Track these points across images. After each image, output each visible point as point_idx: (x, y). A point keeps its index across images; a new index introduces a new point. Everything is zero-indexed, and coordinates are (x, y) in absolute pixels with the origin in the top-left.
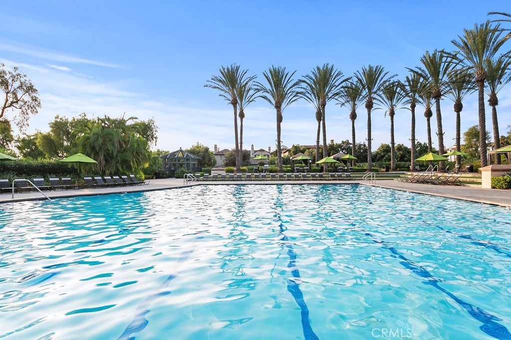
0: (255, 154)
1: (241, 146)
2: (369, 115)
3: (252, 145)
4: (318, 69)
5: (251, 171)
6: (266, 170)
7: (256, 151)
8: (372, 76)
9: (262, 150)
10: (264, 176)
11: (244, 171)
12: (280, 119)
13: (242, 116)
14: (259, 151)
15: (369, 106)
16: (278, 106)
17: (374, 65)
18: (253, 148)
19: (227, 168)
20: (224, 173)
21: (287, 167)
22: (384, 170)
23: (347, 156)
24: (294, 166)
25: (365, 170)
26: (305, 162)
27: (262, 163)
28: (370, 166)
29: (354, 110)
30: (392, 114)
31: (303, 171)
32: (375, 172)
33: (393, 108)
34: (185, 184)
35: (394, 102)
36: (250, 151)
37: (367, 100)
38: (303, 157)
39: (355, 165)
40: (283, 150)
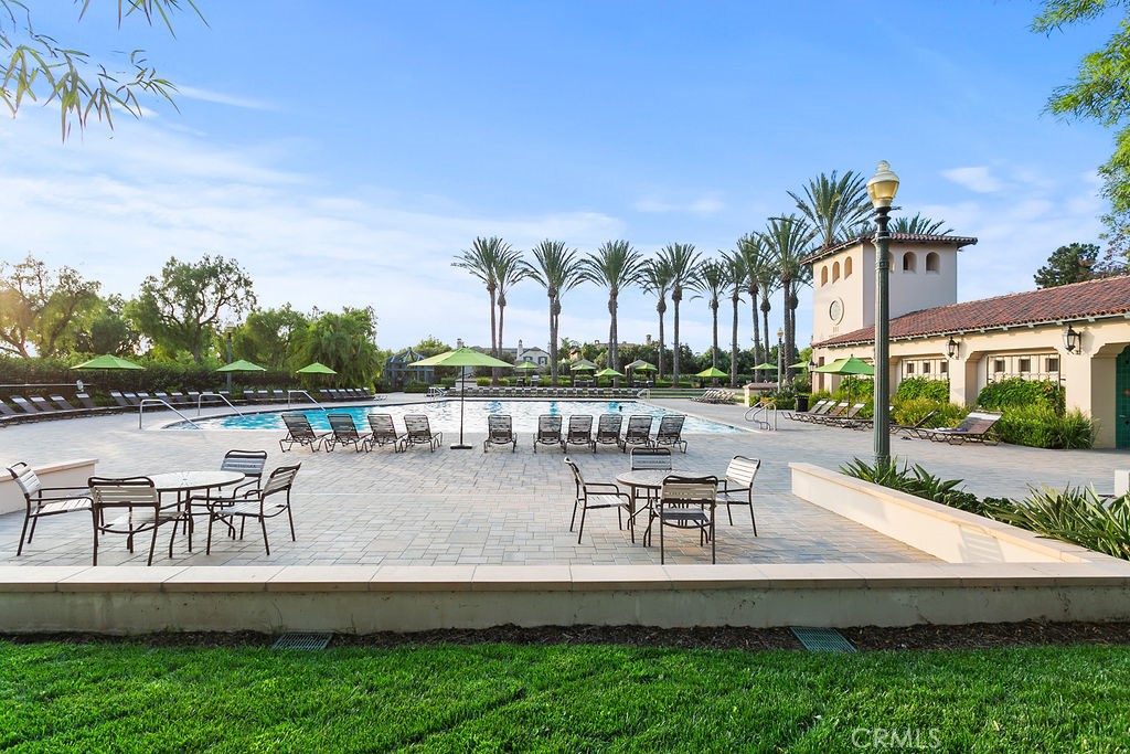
0: (524, 355)
1: (501, 343)
2: (677, 309)
3: (520, 340)
4: (609, 245)
5: (513, 383)
6: (534, 384)
7: (526, 351)
8: (680, 258)
9: (536, 350)
10: (527, 392)
11: (504, 384)
12: (556, 309)
13: (502, 303)
14: (532, 350)
15: (677, 297)
16: (553, 293)
17: (681, 244)
18: (521, 345)
19: (479, 379)
20: (475, 387)
21: (565, 379)
22: (698, 385)
23: (645, 366)
24: (573, 378)
25: (671, 385)
26: (592, 372)
27: (531, 373)
28: (677, 379)
29: (663, 299)
30: (715, 306)
31: (585, 385)
32: (682, 389)
33: (716, 298)
34: (429, 399)
35: (719, 289)
36: (515, 351)
37: (674, 289)
38: (584, 365)
39: (662, 378)
40: (573, 347)
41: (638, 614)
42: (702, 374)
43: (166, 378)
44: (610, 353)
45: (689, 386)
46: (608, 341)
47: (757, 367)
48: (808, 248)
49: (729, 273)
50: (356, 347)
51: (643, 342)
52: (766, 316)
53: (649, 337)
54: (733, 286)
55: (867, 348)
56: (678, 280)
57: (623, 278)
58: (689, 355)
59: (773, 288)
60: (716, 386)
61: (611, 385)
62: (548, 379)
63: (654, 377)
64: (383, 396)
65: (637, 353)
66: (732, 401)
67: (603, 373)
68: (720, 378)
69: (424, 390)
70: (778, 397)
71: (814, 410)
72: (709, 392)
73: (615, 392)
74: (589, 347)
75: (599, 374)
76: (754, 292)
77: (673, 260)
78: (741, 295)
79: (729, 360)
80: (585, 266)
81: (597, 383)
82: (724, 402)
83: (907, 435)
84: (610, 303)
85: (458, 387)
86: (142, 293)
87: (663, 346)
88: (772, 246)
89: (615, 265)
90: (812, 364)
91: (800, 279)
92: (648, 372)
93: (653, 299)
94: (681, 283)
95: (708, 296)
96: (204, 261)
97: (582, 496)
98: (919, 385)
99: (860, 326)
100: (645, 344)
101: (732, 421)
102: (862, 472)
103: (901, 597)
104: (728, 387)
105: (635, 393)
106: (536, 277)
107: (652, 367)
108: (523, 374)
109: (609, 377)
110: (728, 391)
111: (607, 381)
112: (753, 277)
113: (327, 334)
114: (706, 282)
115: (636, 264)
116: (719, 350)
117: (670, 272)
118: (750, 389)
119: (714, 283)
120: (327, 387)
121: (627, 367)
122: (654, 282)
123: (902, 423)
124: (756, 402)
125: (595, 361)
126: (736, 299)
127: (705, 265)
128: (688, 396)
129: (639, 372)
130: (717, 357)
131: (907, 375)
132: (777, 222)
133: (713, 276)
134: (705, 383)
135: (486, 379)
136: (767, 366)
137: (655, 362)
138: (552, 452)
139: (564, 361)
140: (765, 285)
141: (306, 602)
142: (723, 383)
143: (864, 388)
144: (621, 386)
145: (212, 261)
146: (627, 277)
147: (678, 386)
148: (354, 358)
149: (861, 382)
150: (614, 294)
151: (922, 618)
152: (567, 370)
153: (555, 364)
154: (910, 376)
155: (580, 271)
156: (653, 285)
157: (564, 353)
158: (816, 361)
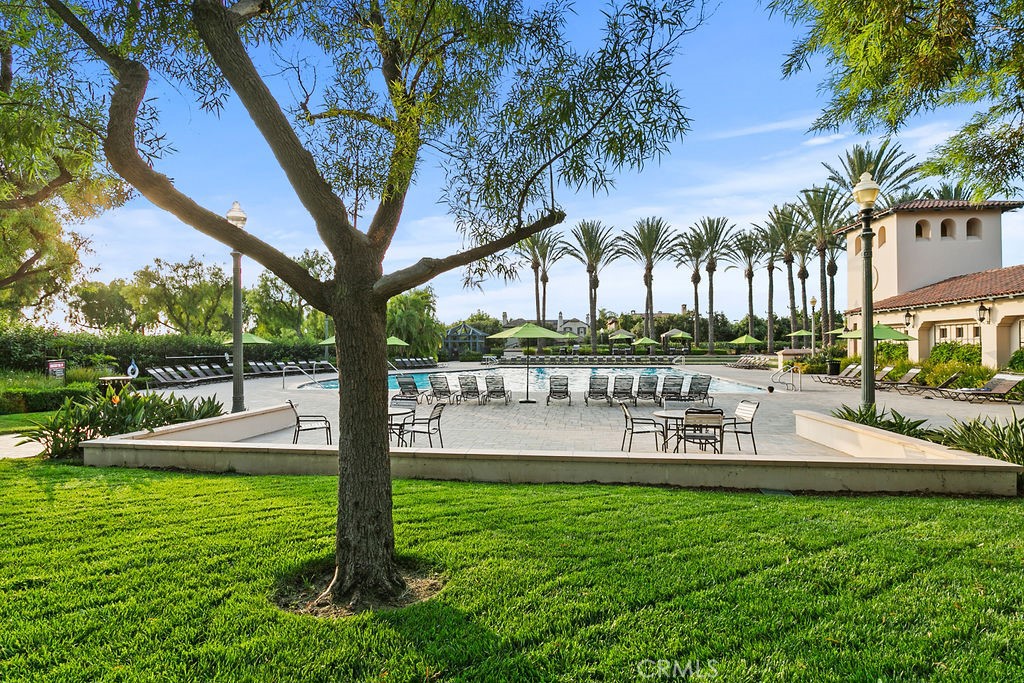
0: (565, 326)
1: (544, 316)
2: (711, 280)
3: (561, 313)
5: (556, 352)
6: (575, 352)
7: (565, 322)
8: (713, 231)
9: (575, 321)
10: (570, 360)
11: (548, 353)
12: (594, 283)
13: (545, 279)
14: (571, 321)
15: (711, 269)
16: (592, 269)
17: (714, 218)
18: (561, 317)
19: (525, 349)
20: (522, 355)
21: (604, 348)
22: (733, 352)
23: (680, 334)
24: (612, 346)
25: (706, 352)
26: (629, 341)
27: (572, 342)
28: (712, 347)
29: (697, 270)
30: (750, 275)
31: (623, 353)
32: (718, 356)
33: (751, 267)
34: (484, 367)
35: (754, 259)
36: (556, 322)
37: (708, 260)
38: (622, 335)
39: (697, 345)
40: (610, 318)
41: (667, 477)
42: (735, 342)
43: (282, 350)
44: (647, 323)
45: (725, 353)
46: (644, 312)
47: (793, 334)
48: (845, 215)
49: (764, 244)
50: (422, 322)
51: (678, 311)
52: (803, 283)
53: (684, 307)
54: (769, 255)
55: (899, 314)
56: (712, 252)
57: (657, 252)
58: (725, 323)
59: (810, 255)
60: (753, 352)
61: (648, 353)
62: (587, 348)
63: (689, 345)
64: (446, 364)
65: (673, 322)
66: (766, 367)
67: (640, 341)
68: (757, 345)
69: (478, 359)
70: (812, 362)
71: (843, 374)
72: (743, 358)
73: (652, 360)
74: (626, 318)
75: (636, 343)
76: (789, 261)
77: (707, 233)
78: (776, 264)
79: (766, 327)
80: (621, 243)
81: (634, 351)
82: (758, 368)
83: (930, 395)
84: (646, 276)
85: (508, 356)
86: (260, 283)
87: (698, 315)
88: (805, 217)
89: (649, 240)
90: (847, 330)
91: (839, 247)
92: (683, 340)
93: (688, 270)
94: (715, 255)
95: (743, 266)
96: (304, 255)
97: (630, 425)
98: (952, 348)
99: (895, 293)
100: (681, 313)
101: (760, 383)
102: (849, 415)
103: (832, 473)
104: (764, 353)
105: (671, 360)
106: (577, 256)
107: (687, 335)
108: (564, 343)
109: (646, 345)
110: (762, 357)
111: (643, 349)
112: (788, 245)
113: (399, 312)
114: (740, 253)
115: (671, 238)
116: (756, 318)
117: (704, 245)
118: (784, 355)
119: (749, 253)
120: (400, 357)
121: (663, 336)
122: (688, 254)
123: (933, 385)
124: (789, 367)
125: (632, 330)
126: (771, 268)
127: (739, 237)
128: (724, 363)
129: (674, 340)
130: (753, 324)
131: (939, 340)
132: (811, 194)
133: (748, 246)
134: (740, 350)
135: (531, 348)
136: (803, 333)
137: (690, 331)
138: (600, 406)
139: (602, 331)
140: (803, 253)
141: (485, 464)
142: (759, 349)
143: (897, 352)
144: (658, 353)
145: (311, 255)
146: (661, 251)
147: (712, 353)
148: (420, 332)
149: (894, 347)
150: (649, 268)
151: (844, 486)
152: (605, 339)
153: (594, 334)
154: (943, 340)
155: (616, 248)
156: (687, 258)
157: (602, 324)
158: (850, 327)
